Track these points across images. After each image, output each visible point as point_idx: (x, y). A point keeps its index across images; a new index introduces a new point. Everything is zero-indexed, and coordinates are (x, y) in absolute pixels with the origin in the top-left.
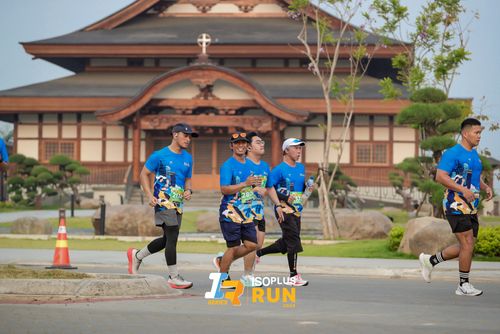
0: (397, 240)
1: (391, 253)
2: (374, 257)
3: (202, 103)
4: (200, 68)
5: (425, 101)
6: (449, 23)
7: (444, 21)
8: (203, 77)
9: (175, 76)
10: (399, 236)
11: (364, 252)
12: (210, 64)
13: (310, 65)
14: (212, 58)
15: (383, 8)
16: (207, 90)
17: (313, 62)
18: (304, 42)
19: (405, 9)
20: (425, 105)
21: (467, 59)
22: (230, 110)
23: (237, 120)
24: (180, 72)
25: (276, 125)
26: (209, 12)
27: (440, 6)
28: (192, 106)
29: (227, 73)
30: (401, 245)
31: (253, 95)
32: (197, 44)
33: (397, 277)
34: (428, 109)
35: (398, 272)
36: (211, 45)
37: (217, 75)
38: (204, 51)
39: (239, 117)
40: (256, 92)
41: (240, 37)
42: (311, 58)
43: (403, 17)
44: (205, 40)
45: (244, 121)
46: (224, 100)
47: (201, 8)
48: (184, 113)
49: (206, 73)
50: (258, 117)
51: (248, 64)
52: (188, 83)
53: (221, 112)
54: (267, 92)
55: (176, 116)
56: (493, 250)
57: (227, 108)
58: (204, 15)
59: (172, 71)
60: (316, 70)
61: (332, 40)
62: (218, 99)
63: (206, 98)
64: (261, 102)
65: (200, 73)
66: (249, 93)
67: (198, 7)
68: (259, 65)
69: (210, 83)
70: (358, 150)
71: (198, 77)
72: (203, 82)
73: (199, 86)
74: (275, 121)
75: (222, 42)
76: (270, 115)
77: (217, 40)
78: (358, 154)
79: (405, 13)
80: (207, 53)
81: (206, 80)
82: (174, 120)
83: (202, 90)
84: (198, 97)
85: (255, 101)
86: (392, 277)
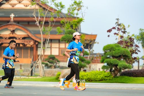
0: (58, 76)
1: (57, 80)
2: (51, 81)
3: (12, 35)
4: (11, 25)
5: (69, 34)
6: (79, 10)
7: (77, 9)
8: (12, 27)
9: (3, 27)
10: (59, 75)
11: (49, 80)
12: (14, 23)
13: (36, 23)
14: (15, 21)
15: (57, 5)
16: (13, 32)
17: (37, 22)
18: (35, 16)
19: (64, 6)
20: (69, 35)
21: (83, 21)
22: (20, 38)
23: (23, 41)
24: (4, 26)
25: (35, 43)
26: (15, 7)
27: (75, 5)
28: (8, 37)
29: (19, 26)
30: (60, 78)
31: (27, 33)
32: (10, 17)
33: (55, 87)
34: (70, 36)
35: (56, 85)
36: (15, 17)
37: (16, 27)
38: (12, 19)
39: (23, 40)
40: (28, 32)
41: (24, 15)
42: (37, 21)
43: (63, 8)
44: (12, 16)
45: (25, 41)
46: (18, 35)
47: (12, 5)
48: (6, 39)
49: (13, 26)
50: (29, 40)
51: (27, 24)
52: (7, 29)
53: (17, 38)
54: (32, 32)
55: (3, 40)
56: (87, 79)
57: (19, 37)
58: (13, 8)
59: (2, 25)
60: (38, 24)
61: (43, 15)
62: (16, 34)
63: (13, 34)
64: (30, 35)
65: (11, 26)
66: (26, 32)
67: (11, 5)
68: (30, 24)
69: (14, 29)
70: (61, 51)
71: (10, 27)
72: (12, 29)
73: (10, 30)
74: (35, 41)
75: (18, 16)
76: (33, 39)
77: (17, 16)
78: (61, 52)
79: (64, 7)
80: (13, 20)
81: (13, 28)
82: (3, 41)
83: (12, 31)
84: (10, 34)
85: (28, 35)
86: (53, 87)
